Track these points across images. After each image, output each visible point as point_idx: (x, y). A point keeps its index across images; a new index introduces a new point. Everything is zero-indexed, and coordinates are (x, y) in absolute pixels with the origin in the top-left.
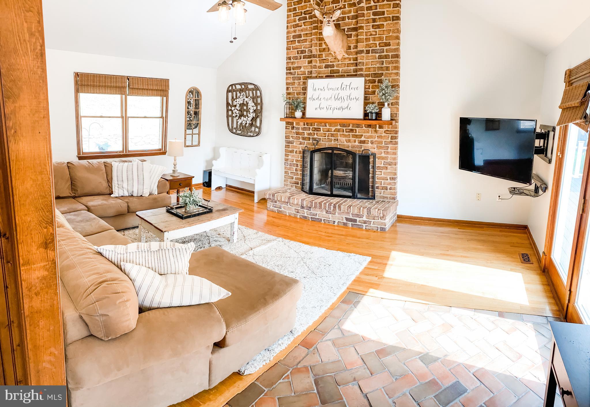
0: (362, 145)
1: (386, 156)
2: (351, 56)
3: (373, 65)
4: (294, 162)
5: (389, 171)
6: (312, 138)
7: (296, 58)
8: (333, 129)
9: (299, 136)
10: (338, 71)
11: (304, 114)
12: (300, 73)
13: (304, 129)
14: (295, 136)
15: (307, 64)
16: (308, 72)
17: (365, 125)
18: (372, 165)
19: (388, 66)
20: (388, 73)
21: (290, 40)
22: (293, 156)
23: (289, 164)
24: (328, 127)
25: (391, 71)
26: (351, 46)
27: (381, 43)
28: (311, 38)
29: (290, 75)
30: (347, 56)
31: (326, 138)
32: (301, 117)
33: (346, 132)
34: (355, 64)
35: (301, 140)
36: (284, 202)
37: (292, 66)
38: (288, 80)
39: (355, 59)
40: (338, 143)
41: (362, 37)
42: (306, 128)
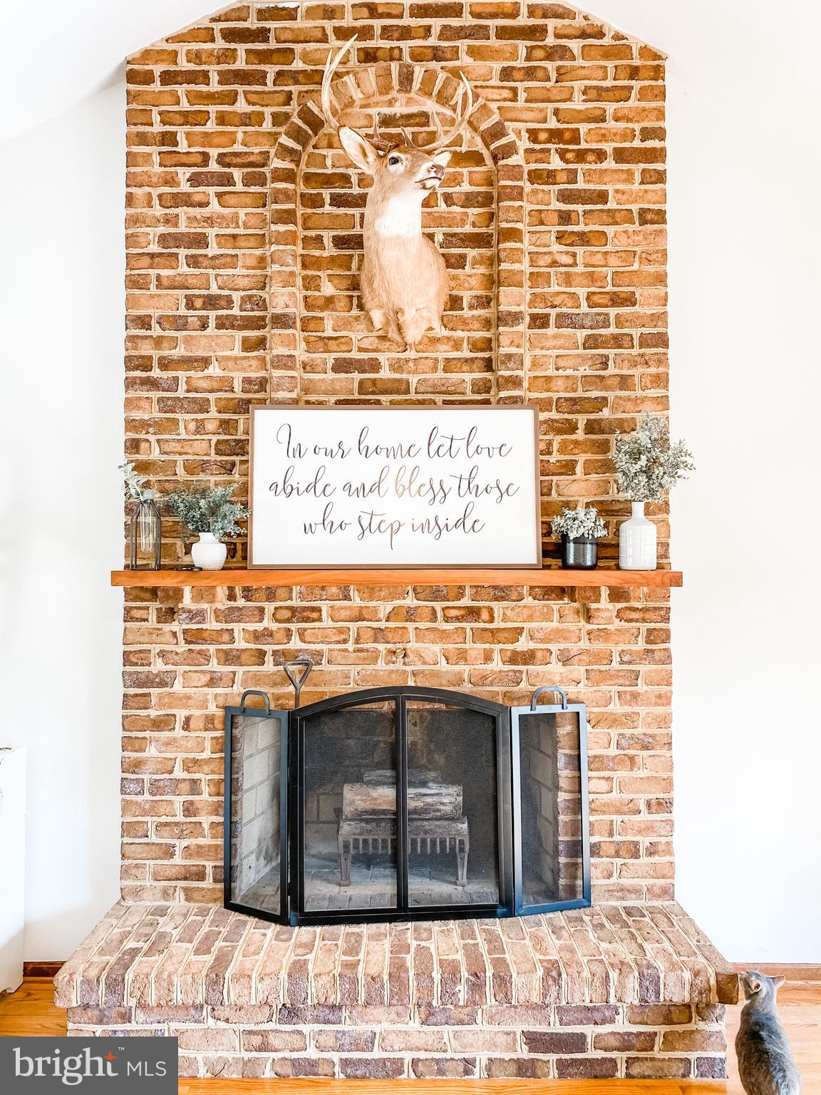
0: (521, 672)
1: (627, 709)
2: (460, 334)
3: (565, 368)
4: (179, 773)
5: (641, 773)
6: (275, 653)
7: (180, 323)
8: (385, 608)
9: (204, 647)
10: (404, 386)
11: (238, 550)
12: (204, 384)
13: (229, 615)
14: (183, 647)
15: (237, 351)
16: (247, 381)
17: (531, 588)
18: (567, 751)
19: (625, 372)
20: (629, 399)
21: (145, 251)
22: (167, 744)
23: (147, 785)
24: (357, 601)
25: (639, 393)
26: (461, 298)
27: (594, 293)
28: (258, 252)
29: (145, 387)
30: (440, 332)
31: (350, 646)
32: (221, 565)
33: (447, 619)
34: (481, 364)
35: (214, 666)
36: (185, 1007)
37: (156, 354)
38: (139, 408)
39: (479, 345)
40: (409, 668)
41: (516, 266)
42: (239, 609)
